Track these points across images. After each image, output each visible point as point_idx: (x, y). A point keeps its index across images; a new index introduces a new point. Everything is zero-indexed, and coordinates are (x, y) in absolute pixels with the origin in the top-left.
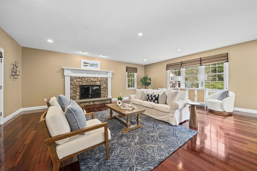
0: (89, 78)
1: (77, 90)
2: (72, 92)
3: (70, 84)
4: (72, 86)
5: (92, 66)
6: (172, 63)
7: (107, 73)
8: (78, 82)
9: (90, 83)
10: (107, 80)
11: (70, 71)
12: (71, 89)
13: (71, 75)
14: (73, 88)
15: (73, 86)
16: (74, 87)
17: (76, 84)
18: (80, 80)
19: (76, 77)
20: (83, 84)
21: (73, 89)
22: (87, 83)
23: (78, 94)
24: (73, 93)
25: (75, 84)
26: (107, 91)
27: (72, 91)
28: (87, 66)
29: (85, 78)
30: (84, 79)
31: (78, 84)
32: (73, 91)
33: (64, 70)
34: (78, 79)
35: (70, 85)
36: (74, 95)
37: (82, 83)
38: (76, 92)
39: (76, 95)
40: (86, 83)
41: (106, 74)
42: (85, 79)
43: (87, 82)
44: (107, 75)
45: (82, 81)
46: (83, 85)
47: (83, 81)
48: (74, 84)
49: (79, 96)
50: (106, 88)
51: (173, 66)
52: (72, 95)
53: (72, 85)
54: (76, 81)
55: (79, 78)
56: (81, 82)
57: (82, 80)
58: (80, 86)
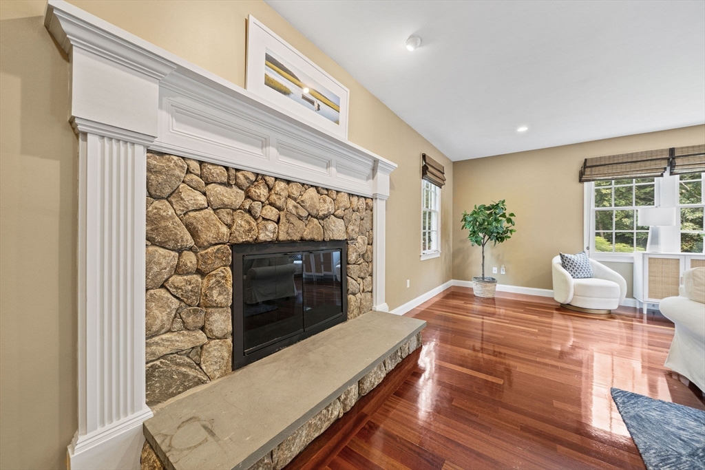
0: (295, 190)
1: (215, 293)
2: (162, 316)
3: (142, 229)
4: (167, 257)
5: (312, 102)
6: (618, 156)
7: (374, 170)
8: (223, 213)
9: (300, 224)
10: (369, 211)
11: (152, 88)
12: (156, 283)
13: (161, 143)
14: (178, 270)
15: (180, 251)
16: (190, 259)
17: (207, 236)
18: (234, 196)
19: (201, 163)
20: (262, 237)
21: (177, 280)
22: (283, 228)
23: (222, 322)
24: (178, 325)
25: (194, 233)
26: (371, 275)
27: (164, 306)
28: (286, 92)
29: (271, 181)
30: (262, 191)
31: (224, 230)
32: (175, 303)
33: (66, 55)
34: (220, 188)
35: (144, 241)
36: (183, 341)
37: (254, 223)
38: (206, 305)
39: (202, 337)
40: (278, 222)
41: (368, 179)
42: (274, 197)
43: (283, 220)
44: (371, 181)
45: (249, 211)
46: (257, 244)
47: (257, 206)
48: (188, 236)
49: (229, 341)
50: (367, 258)
51: (638, 164)
52: (161, 350)
53: (162, 245)
54: (202, 200)
55: (232, 176)
56: (247, 216)
57: (248, 197)
58: (232, 246)
